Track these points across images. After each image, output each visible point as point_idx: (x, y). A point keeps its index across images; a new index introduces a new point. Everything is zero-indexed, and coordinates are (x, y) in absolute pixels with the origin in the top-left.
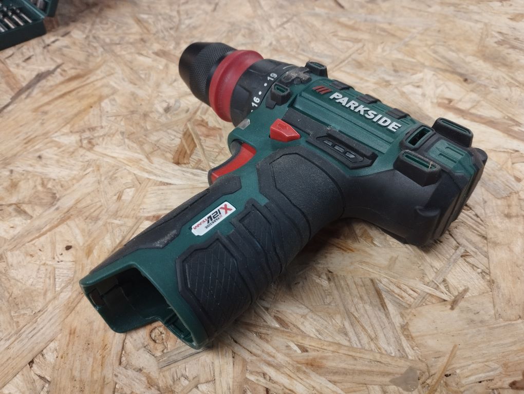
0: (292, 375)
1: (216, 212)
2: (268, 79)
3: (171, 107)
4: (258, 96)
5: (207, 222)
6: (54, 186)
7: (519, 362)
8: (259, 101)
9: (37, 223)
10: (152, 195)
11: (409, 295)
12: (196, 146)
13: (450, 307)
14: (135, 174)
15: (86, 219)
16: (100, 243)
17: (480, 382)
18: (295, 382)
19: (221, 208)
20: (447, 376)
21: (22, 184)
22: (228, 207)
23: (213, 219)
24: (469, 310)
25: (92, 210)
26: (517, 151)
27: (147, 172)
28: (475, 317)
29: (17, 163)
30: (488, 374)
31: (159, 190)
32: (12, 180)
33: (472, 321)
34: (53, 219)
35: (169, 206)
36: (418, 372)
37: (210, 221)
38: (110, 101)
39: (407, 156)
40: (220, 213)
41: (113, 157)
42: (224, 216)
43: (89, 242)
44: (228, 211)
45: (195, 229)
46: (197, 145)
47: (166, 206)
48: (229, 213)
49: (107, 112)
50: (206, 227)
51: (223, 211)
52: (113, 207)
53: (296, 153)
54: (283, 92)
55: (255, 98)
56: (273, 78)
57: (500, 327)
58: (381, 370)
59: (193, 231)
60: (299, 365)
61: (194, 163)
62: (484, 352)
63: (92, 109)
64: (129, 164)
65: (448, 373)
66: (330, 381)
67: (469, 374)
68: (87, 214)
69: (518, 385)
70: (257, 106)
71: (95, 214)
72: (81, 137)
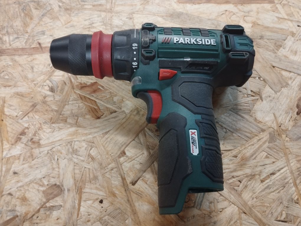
0: (241, 169)
1: (192, 138)
2: (134, 49)
3: (52, 87)
4: (135, 61)
5: (194, 146)
6: (49, 181)
7: (293, 104)
8: (137, 64)
9: (68, 205)
10: (107, 144)
11: (246, 106)
12: (96, 102)
13: (261, 101)
14: (84, 140)
15: (91, 182)
16: (113, 186)
17: (289, 121)
18: (244, 170)
19: (191, 135)
20: (280, 127)
21: (28, 195)
22: (193, 132)
23: (195, 142)
24: (266, 97)
25: (88, 176)
26: (226, 11)
27: (89, 134)
28: (271, 98)
29: (6, 187)
30: (289, 116)
31: (107, 139)
32: (18, 198)
33: (271, 100)
34: (74, 196)
35: (122, 143)
36: (272, 132)
37: (195, 144)
38: (8, 108)
39: (233, 56)
40: (194, 137)
41: (59, 140)
42: (196, 137)
43: (107, 191)
44: (195, 134)
45: (193, 152)
46: (96, 100)
47: (121, 144)
48: (196, 134)
49: (17, 116)
50: (196, 148)
51: (193, 135)
52: (96, 165)
53: (184, 82)
54: (151, 53)
55: (133, 63)
56: (136, 47)
57: (280, 96)
58: (263, 141)
59: (194, 154)
60: (240, 163)
61: (107, 112)
62: (282, 109)
63: (4, 121)
64: (74, 137)
65: (279, 126)
66: (253, 160)
67: (285, 120)
68: (88, 179)
69: (299, 113)
70: (137, 66)
71: (92, 176)
72: (23, 143)
